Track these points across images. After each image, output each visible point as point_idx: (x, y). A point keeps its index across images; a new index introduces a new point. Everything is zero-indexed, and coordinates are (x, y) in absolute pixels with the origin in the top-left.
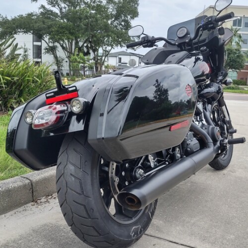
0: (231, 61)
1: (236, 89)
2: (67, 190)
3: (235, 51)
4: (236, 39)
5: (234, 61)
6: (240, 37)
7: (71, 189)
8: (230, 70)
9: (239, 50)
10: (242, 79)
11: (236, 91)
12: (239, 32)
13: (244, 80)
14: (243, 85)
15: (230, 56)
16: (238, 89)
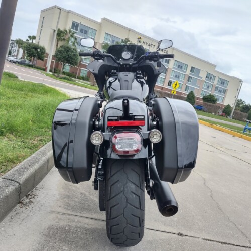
0: (69, 57)
1: (70, 81)
2: (127, 205)
3: (72, 50)
4: (73, 40)
5: (71, 58)
6: (76, 39)
7: (130, 204)
8: (67, 64)
9: (75, 50)
10: (73, 72)
11: (71, 82)
12: (75, 35)
13: (75, 74)
14: (73, 77)
15: (68, 53)
16: (72, 80)
